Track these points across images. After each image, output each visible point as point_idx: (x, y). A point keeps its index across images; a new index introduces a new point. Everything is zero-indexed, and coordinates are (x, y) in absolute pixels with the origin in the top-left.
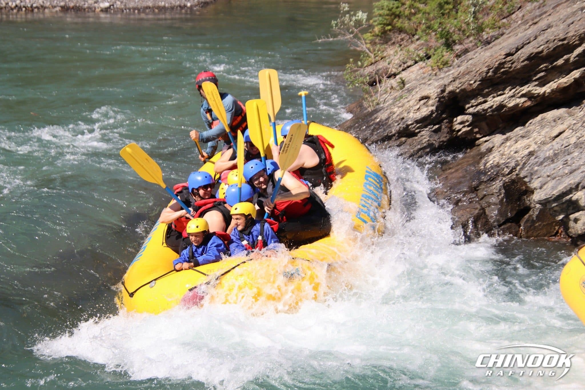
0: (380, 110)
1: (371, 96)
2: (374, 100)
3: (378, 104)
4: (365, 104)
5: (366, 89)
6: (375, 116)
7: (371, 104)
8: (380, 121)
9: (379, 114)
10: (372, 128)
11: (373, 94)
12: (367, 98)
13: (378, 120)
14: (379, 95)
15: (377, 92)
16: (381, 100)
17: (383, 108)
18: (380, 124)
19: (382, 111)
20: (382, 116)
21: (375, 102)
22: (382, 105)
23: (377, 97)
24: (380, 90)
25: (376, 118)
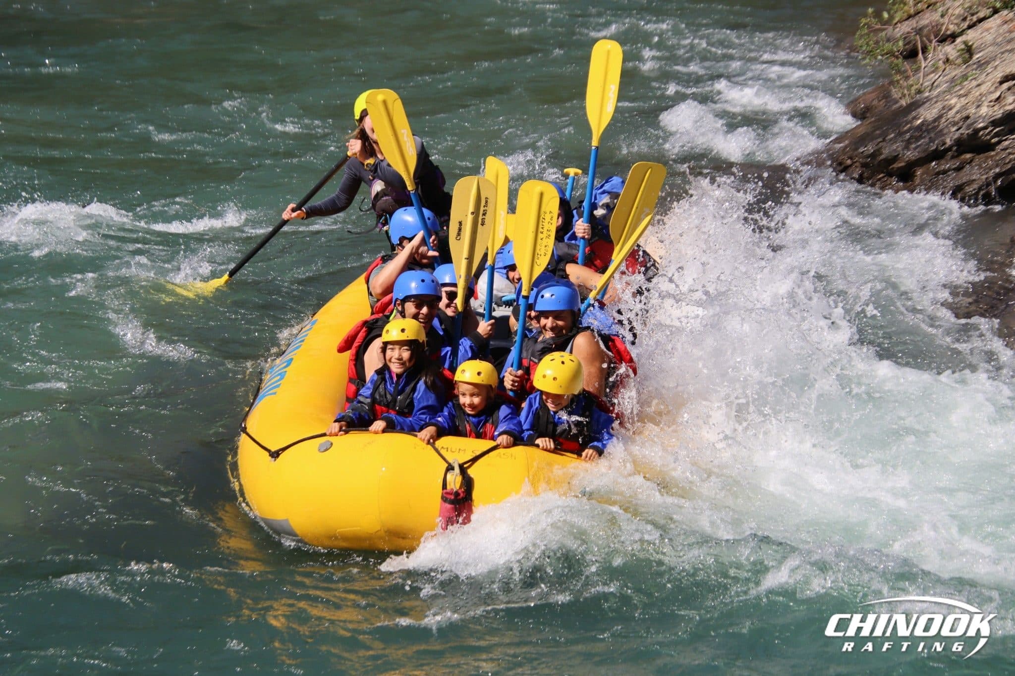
0: (924, 103)
1: (907, 78)
2: (912, 85)
3: (919, 92)
4: (895, 93)
5: (897, 65)
6: (914, 114)
7: (906, 92)
8: (922, 124)
9: (921, 110)
10: (908, 136)
11: (910, 73)
12: (898, 81)
13: (919, 122)
14: (921, 74)
15: (918, 70)
16: (926, 84)
17: (928, 99)
18: (924, 128)
19: (927, 105)
20: (927, 114)
21: (915, 87)
22: (927, 94)
23: (918, 79)
24: (923, 65)
25: (916, 118)
